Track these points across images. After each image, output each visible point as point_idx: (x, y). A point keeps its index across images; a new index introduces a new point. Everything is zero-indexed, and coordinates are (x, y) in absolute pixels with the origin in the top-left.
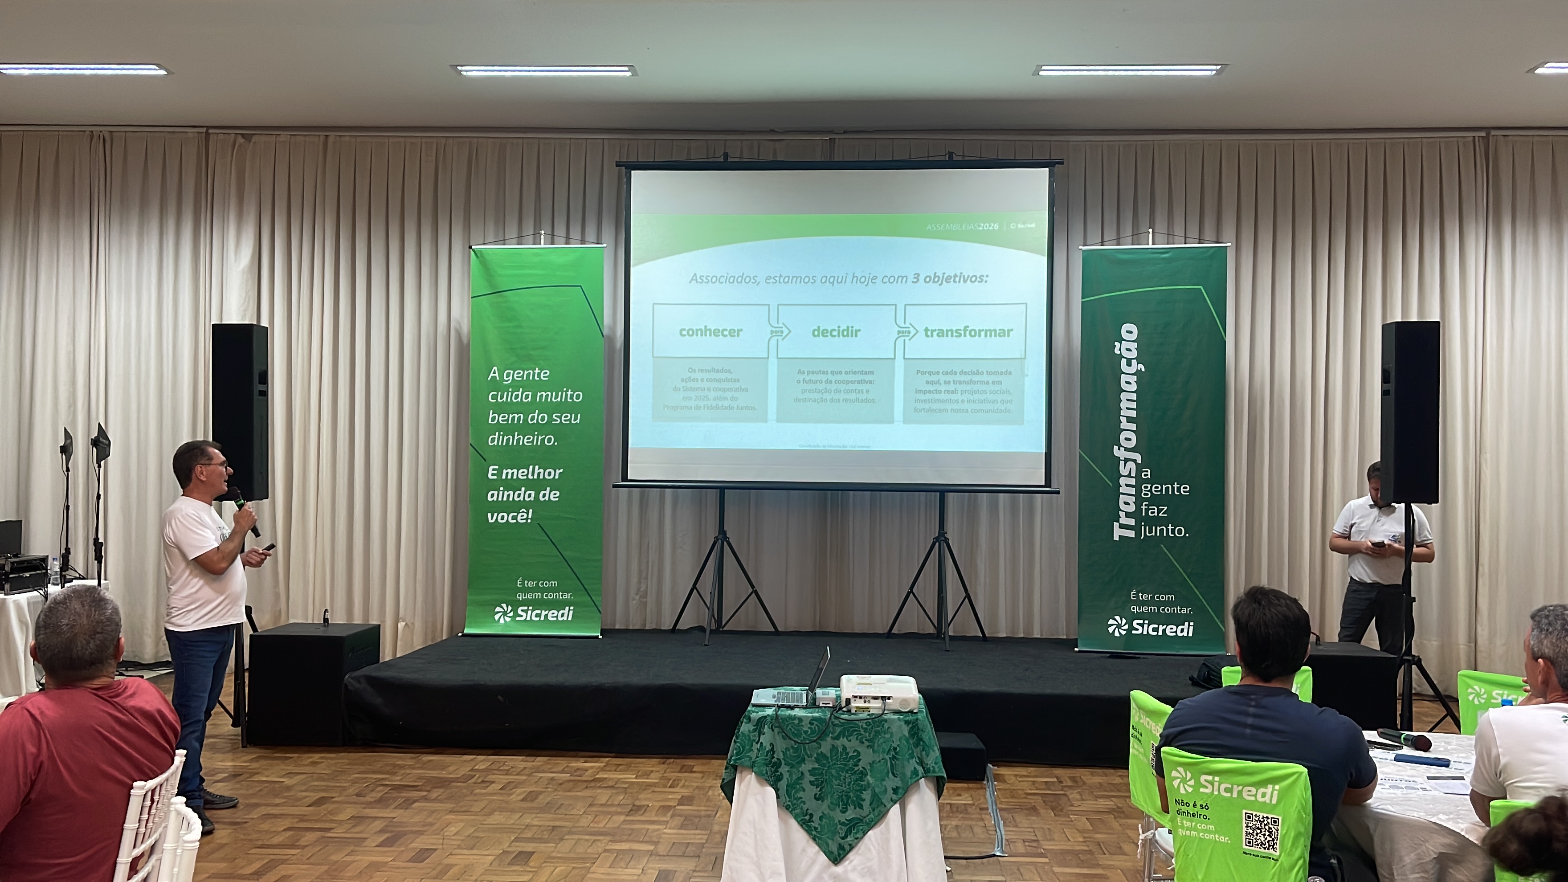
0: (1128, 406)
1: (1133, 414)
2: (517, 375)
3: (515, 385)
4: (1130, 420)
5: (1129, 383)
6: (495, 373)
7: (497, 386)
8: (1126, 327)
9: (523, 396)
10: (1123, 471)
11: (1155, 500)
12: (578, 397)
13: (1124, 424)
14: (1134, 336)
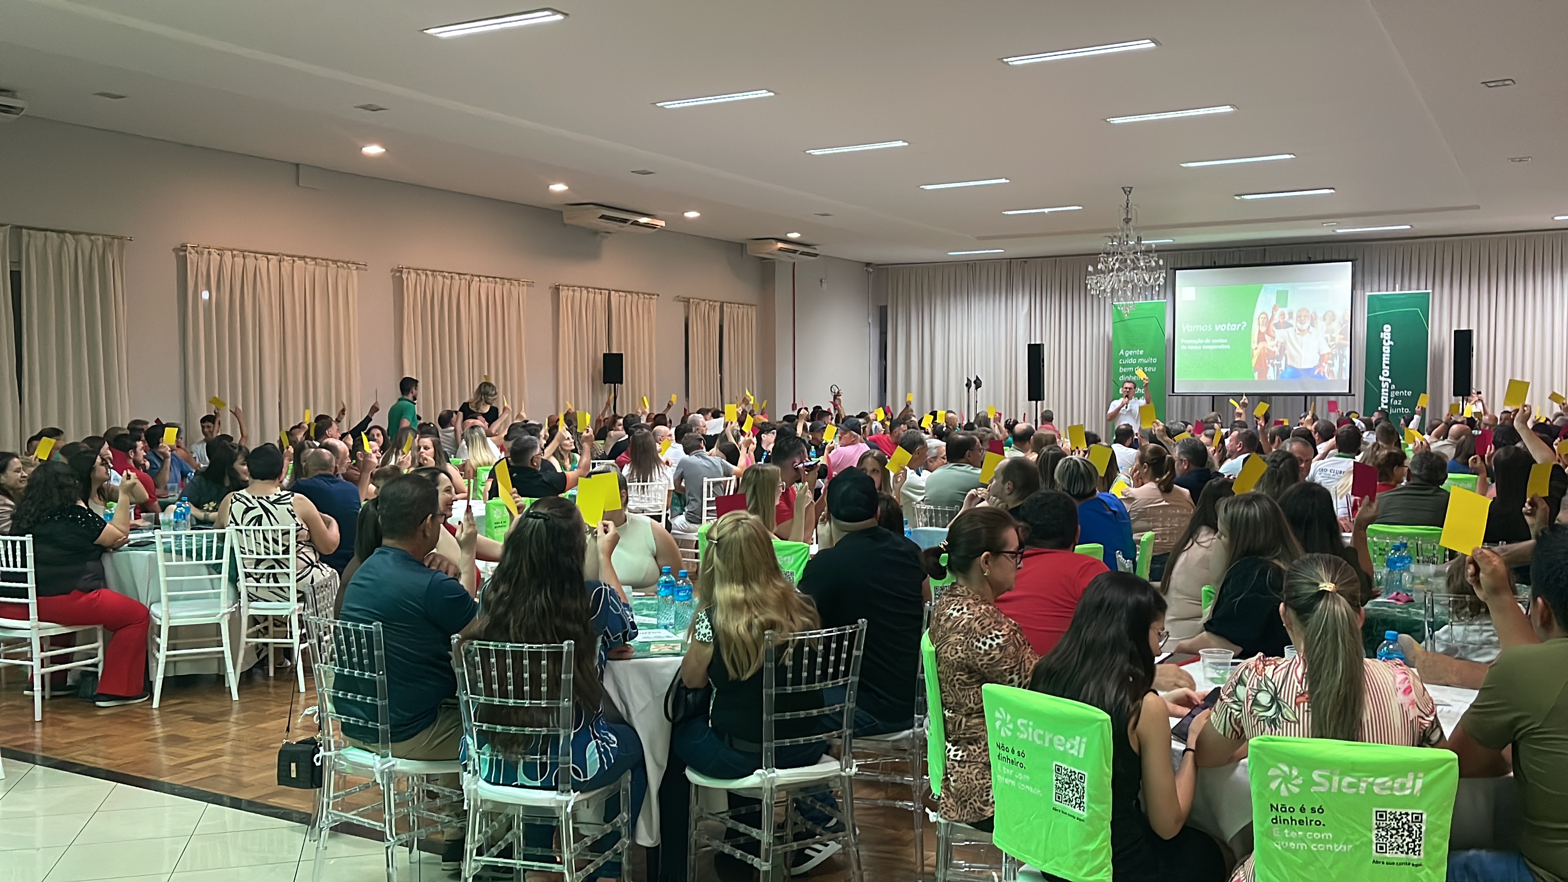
0: (1386, 359)
1: (1388, 363)
2: (1131, 352)
3: (1130, 357)
4: (1387, 365)
5: (1386, 350)
6: (1122, 352)
7: (1123, 357)
8: (1386, 326)
9: (1133, 361)
10: (1383, 385)
11: (1396, 398)
12: (1155, 361)
13: (1384, 366)
14: (1390, 330)
